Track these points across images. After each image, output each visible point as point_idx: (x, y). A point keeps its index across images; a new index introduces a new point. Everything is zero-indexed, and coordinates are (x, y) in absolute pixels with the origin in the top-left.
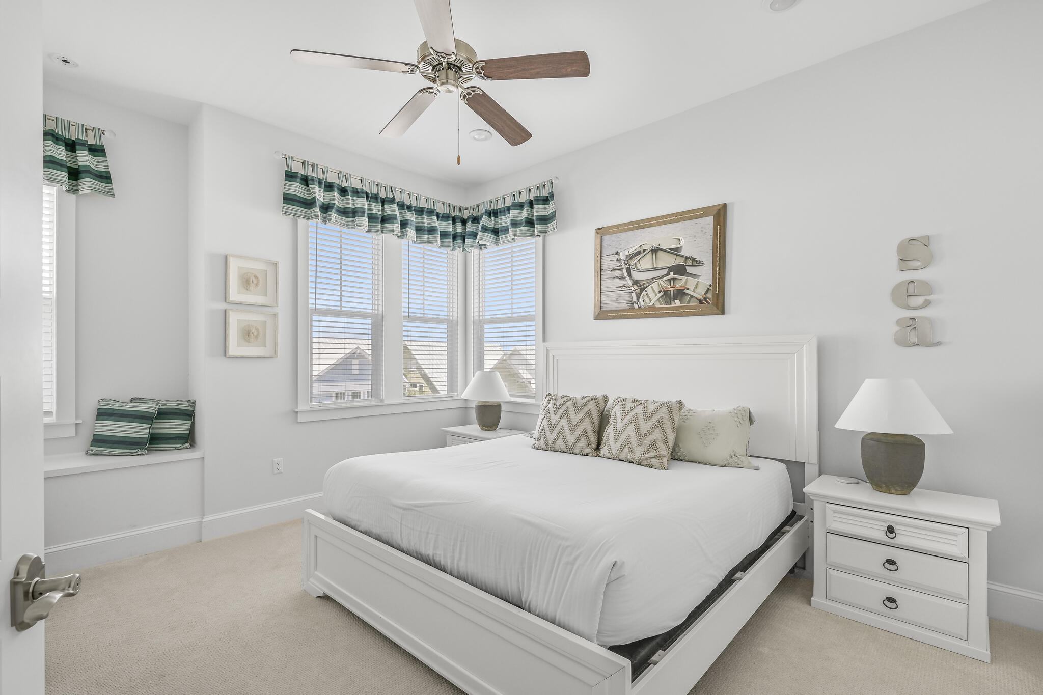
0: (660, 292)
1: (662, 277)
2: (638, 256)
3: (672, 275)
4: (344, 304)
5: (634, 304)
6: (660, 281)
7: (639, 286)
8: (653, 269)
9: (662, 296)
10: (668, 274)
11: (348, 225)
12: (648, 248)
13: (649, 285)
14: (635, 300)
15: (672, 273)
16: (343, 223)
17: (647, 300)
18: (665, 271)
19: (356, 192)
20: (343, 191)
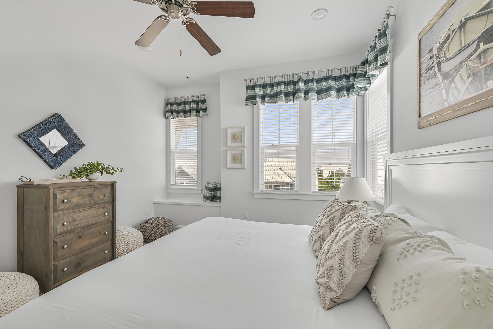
0: (469, 77)
1: (471, 55)
2: (446, 43)
3: (483, 47)
4: (281, 142)
5: (445, 103)
6: (468, 62)
7: (447, 80)
8: (462, 50)
9: (471, 83)
10: (478, 47)
11: (275, 102)
12: (456, 26)
13: (457, 74)
14: (445, 97)
15: (482, 44)
16: (272, 102)
17: (456, 93)
18: (474, 46)
19: (278, 84)
20: (272, 86)
